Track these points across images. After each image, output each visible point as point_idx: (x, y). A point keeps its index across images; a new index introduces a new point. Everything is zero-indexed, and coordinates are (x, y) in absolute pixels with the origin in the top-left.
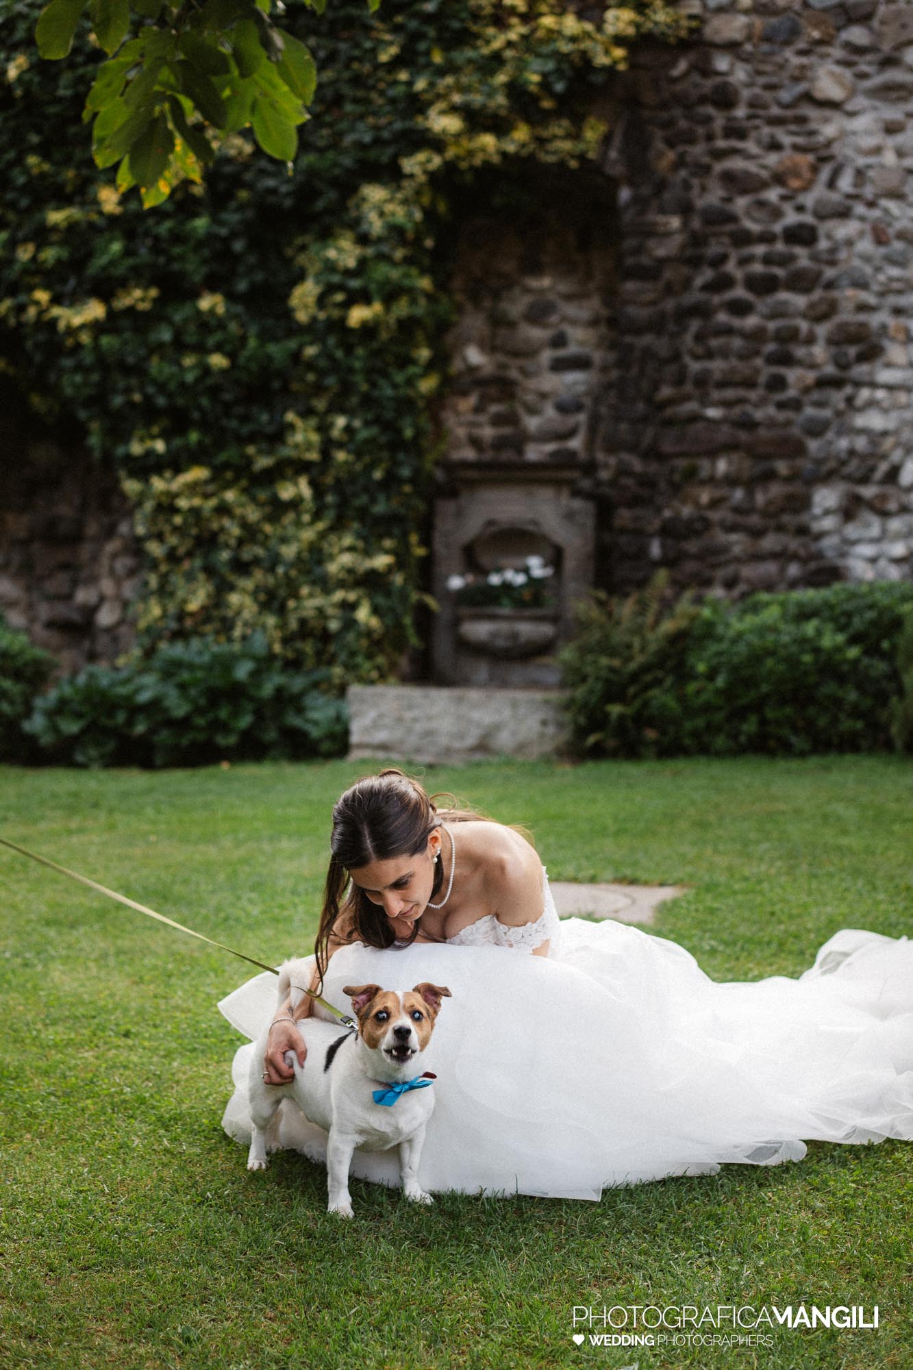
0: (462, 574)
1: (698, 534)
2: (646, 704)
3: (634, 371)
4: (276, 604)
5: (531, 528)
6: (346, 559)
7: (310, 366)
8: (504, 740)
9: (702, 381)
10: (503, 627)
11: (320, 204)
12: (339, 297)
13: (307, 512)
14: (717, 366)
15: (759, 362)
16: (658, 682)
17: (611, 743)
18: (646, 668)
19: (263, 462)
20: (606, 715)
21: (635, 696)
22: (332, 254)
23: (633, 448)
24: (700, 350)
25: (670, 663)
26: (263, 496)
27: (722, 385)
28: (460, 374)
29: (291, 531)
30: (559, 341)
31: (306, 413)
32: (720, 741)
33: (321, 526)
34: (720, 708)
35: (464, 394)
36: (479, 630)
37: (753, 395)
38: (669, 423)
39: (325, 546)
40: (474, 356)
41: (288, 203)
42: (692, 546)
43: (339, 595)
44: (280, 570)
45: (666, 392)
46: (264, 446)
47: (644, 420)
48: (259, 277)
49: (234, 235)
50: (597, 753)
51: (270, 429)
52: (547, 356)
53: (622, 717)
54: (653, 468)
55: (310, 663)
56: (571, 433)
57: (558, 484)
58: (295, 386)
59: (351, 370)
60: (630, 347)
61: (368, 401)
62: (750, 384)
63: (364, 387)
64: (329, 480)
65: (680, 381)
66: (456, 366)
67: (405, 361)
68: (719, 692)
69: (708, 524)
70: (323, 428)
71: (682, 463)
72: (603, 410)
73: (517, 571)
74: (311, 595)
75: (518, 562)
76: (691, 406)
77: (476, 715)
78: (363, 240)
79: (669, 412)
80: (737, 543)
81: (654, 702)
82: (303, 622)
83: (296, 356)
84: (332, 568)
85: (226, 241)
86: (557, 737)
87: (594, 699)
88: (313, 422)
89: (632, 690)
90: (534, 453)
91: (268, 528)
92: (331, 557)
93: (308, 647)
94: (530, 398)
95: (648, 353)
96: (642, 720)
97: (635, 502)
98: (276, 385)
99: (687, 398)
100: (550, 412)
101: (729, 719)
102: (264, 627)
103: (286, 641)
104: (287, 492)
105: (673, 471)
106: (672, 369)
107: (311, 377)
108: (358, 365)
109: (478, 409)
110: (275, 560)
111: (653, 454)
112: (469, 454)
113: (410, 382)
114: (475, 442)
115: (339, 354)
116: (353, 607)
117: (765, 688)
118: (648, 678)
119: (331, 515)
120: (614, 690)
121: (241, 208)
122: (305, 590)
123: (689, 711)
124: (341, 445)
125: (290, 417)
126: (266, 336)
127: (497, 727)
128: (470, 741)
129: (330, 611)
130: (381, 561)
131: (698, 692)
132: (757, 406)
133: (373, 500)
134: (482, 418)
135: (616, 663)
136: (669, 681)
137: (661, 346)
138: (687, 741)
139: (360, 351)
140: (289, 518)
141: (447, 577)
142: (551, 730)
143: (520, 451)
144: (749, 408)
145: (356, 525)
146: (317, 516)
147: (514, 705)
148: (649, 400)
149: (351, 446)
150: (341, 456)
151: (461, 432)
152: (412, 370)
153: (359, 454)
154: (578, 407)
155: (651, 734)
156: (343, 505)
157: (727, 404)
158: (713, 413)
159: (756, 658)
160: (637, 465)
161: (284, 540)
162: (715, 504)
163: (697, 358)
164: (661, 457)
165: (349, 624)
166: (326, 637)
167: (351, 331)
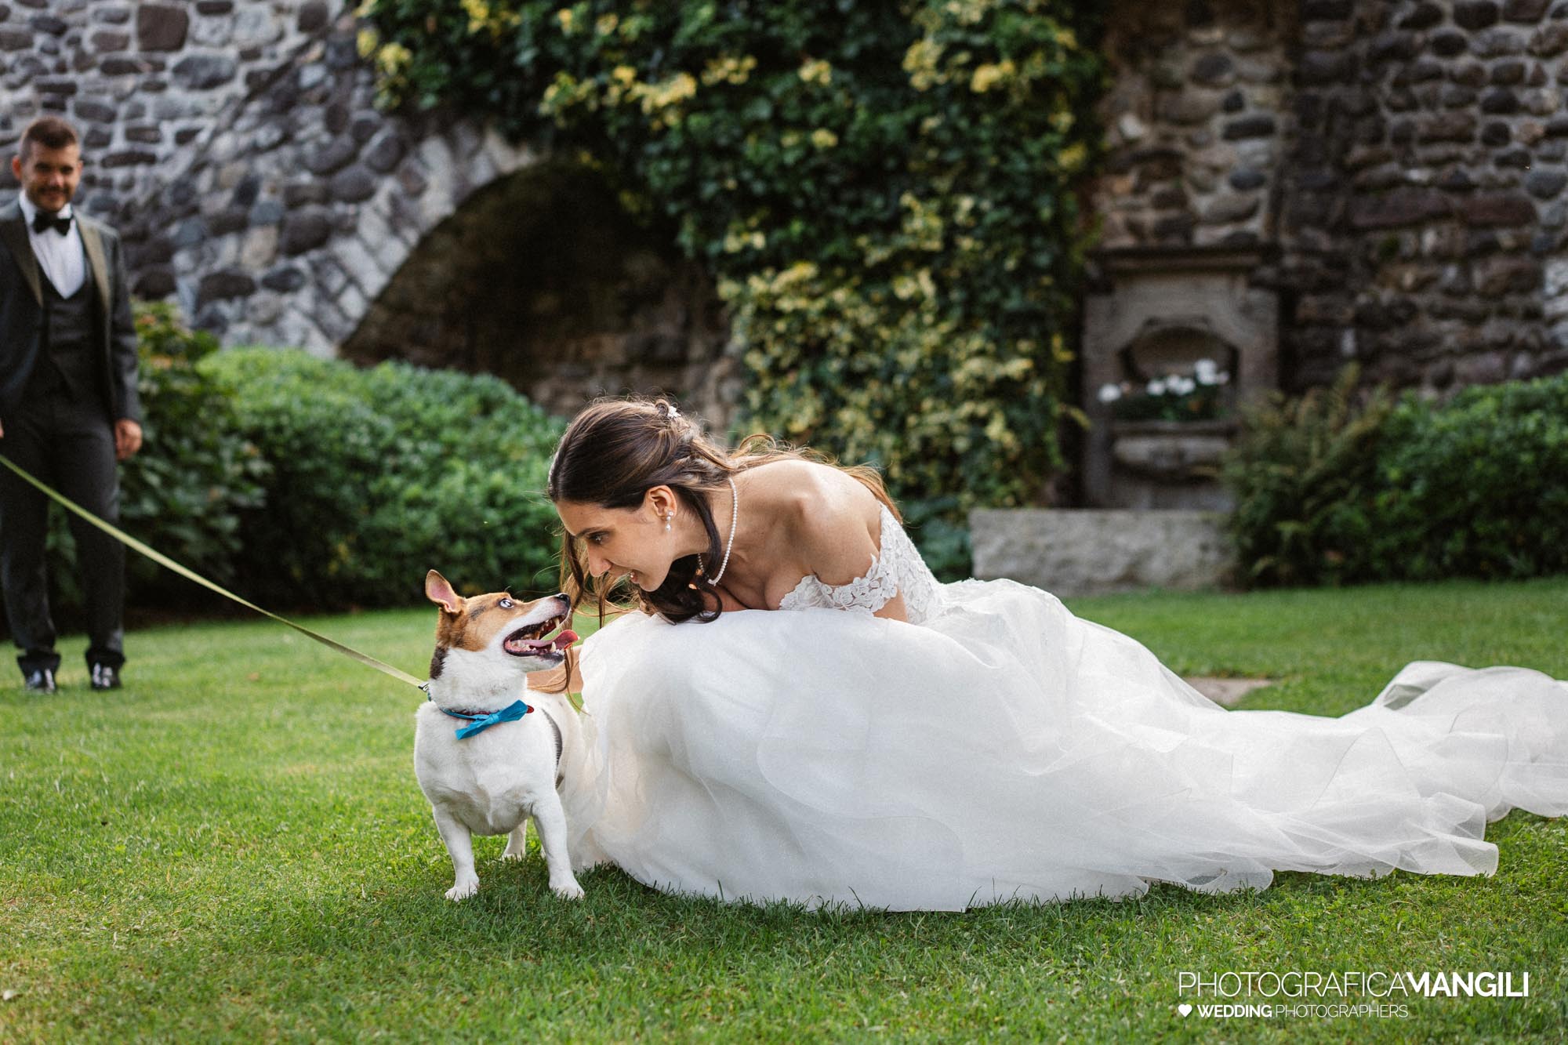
0: (1117, 383)
1: (1401, 323)
2: (1327, 521)
3: (1320, 129)
4: (895, 422)
5: (1200, 326)
6: (975, 365)
7: (932, 140)
8: (1157, 568)
9: (1403, 138)
10: (1166, 444)
12: (963, 57)
13: (929, 311)
14: (1422, 118)
15: (1474, 110)
16: (1341, 494)
17: (1285, 569)
18: (1326, 477)
19: (877, 255)
20: (1278, 534)
21: (1314, 510)
22: (954, 7)
23: (1320, 222)
24: (1400, 100)
25: (1357, 471)
26: (878, 294)
27: (1429, 140)
28: (1115, 150)
29: (911, 334)
30: (1234, 104)
31: (926, 195)
32: (1418, 563)
33: (945, 327)
34: (1417, 523)
35: (1122, 172)
36: (1137, 449)
37: (1467, 152)
38: (1362, 190)
39: (951, 351)
40: (1132, 126)
42: (1395, 338)
43: (967, 408)
44: (899, 381)
45: (1359, 152)
46: (878, 236)
47: (1332, 187)
48: (871, 39)
50: (1267, 582)
51: (884, 216)
52: (1219, 122)
53: (1296, 537)
54: (1344, 244)
55: (935, 489)
56: (1250, 213)
57: (1232, 272)
58: (913, 165)
59: (977, 142)
60: (1315, 101)
61: (998, 178)
62: (1463, 138)
63: (993, 161)
64: (954, 273)
65: (1376, 139)
66: (1110, 140)
67: (1042, 128)
68: (1415, 503)
69: (1413, 311)
70: (946, 212)
71: (1380, 238)
72: (1289, 184)
73: (1183, 377)
74: (935, 409)
75: (1186, 368)
76: (1391, 168)
77: (1121, 540)
79: (1362, 177)
80: (1451, 332)
81: (1336, 518)
82: (926, 441)
83: (913, 130)
84: (959, 376)
86: (1219, 564)
87: (1262, 515)
88: (934, 205)
89: (1309, 504)
90: (1203, 236)
91: (885, 333)
92: (958, 364)
93: (932, 471)
94: (1199, 174)
95: (1335, 106)
96: (1322, 541)
97: (1324, 286)
98: (891, 163)
99: (1387, 158)
100: (1224, 189)
101: (1429, 535)
102: (880, 448)
103: (906, 464)
104: (904, 289)
105: (1369, 246)
106: (1365, 126)
107: (932, 154)
108: (984, 134)
109: (1138, 190)
110: (894, 369)
111: (1343, 228)
112: (1127, 241)
113: (1048, 154)
114: (1134, 228)
115: (963, 124)
116: (982, 422)
117: (1473, 496)
118: (1328, 488)
119: (956, 314)
120: (1286, 504)
122: (927, 404)
123: (1379, 527)
124: (966, 231)
125: (908, 199)
126: (879, 108)
127: (1147, 554)
128: (1116, 571)
129: (957, 427)
130: (1017, 367)
131: (1390, 505)
132: (1472, 164)
133: (1006, 295)
134: (1143, 200)
135: (1289, 471)
136: (1354, 492)
137: (1352, 97)
138: (1378, 565)
139: (987, 119)
140: (910, 318)
141: (1098, 387)
142: (1212, 556)
143: (1188, 236)
144: (1462, 168)
145: (986, 326)
146: (941, 315)
147: (1168, 527)
148: (1339, 165)
149: (979, 232)
150: (966, 243)
151: (1118, 218)
152: (1049, 139)
153: (988, 241)
154: (1257, 182)
155: (1333, 558)
156: (969, 303)
157: (1434, 163)
158: (1415, 175)
159: (1462, 459)
160: (1325, 243)
161: (903, 346)
162: (1421, 285)
163: (1396, 109)
164: (1355, 232)
165: (980, 441)
166: (953, 458)
167: (976, 96)
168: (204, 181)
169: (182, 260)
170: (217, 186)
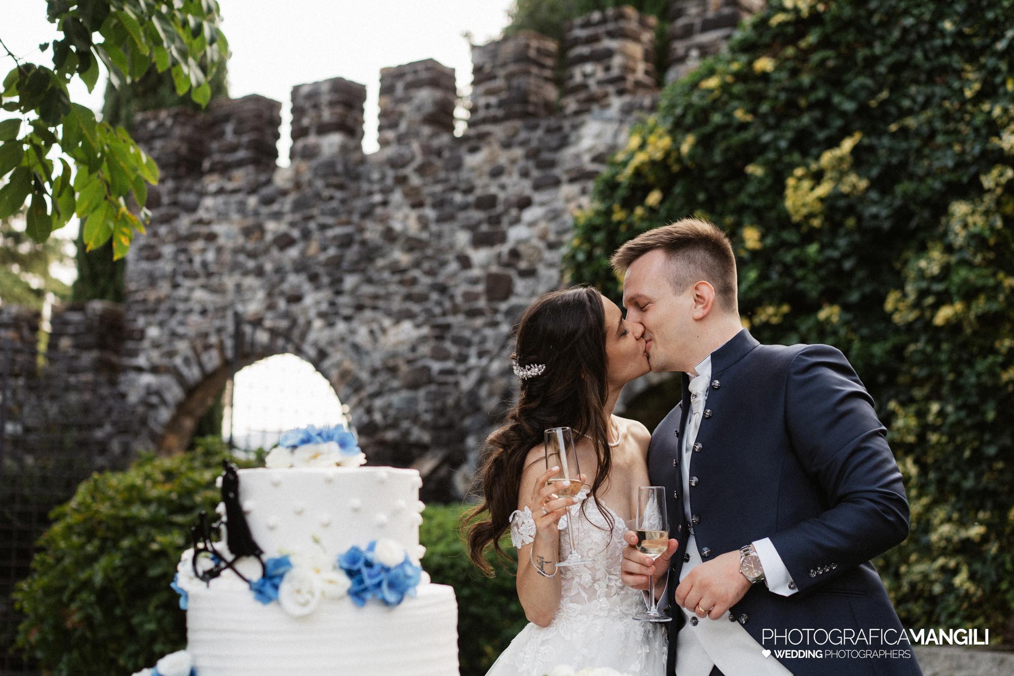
4: (892, 569)
7: (914, 360)
11: (914, 224)
12: (930, 300)
13: (913, 487)
22: (923, 264)
31: (907, 402)
33: (925, 501)
39: (930, 518)
41: (887, 225)
43: (941, 561)
48: (867, 289)
49: (845, 256)
59: (940, 363)
61: (956, 389)
63: (951, 377)
64: (930, 459)
67: (988, 351)
70: (921, 414)
74: (918, 561)
78: (949, 249)
82: (913, 585)
83: (898, 352)
84: (935, 537)
85: (839, 261)
88: (913, 409)
92: (935, 529)
93: (917, 608)
98: (881, 378)
103: (899, 601)
108: (943, 357)
113: (992, 372)
115: (929, 349)
116: (952, 572)
119: (932, 489)
121: (849, 233)
122: (913, 557)
124: (935, 429)
125: (892, 405)
126: (869, 339)
129: (933, 576)
130: (976, 531)
133: (964, 476)
139: (945, 346)
145: (953, 499)
149: (945, 429)
150: (934, 438)
153: (951, 435)
156: (941, 482)
165: (949, 588)
166: (933, 600)
167: (938, 329)
168: (484, 391)
169: (471, 441)
170: (491, 394)
